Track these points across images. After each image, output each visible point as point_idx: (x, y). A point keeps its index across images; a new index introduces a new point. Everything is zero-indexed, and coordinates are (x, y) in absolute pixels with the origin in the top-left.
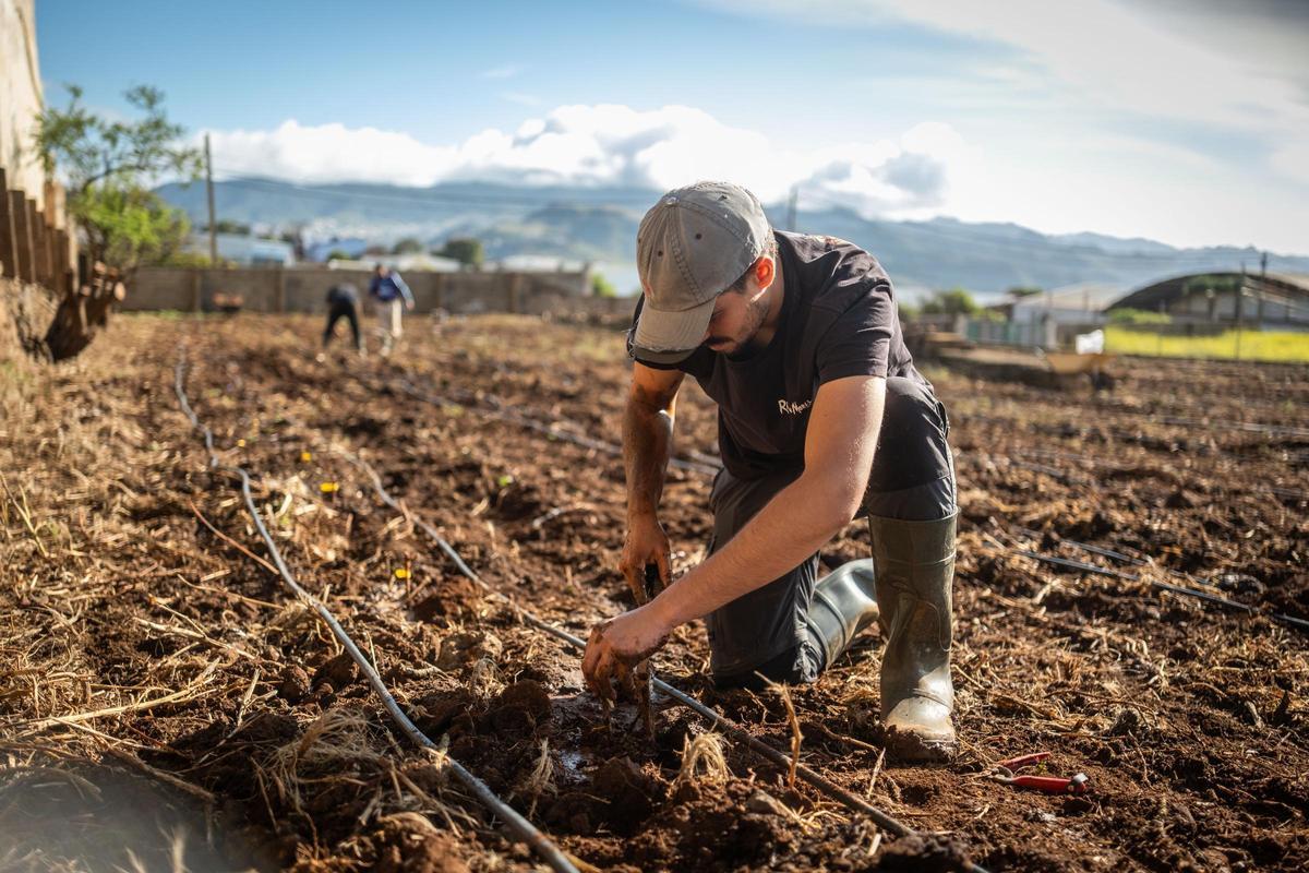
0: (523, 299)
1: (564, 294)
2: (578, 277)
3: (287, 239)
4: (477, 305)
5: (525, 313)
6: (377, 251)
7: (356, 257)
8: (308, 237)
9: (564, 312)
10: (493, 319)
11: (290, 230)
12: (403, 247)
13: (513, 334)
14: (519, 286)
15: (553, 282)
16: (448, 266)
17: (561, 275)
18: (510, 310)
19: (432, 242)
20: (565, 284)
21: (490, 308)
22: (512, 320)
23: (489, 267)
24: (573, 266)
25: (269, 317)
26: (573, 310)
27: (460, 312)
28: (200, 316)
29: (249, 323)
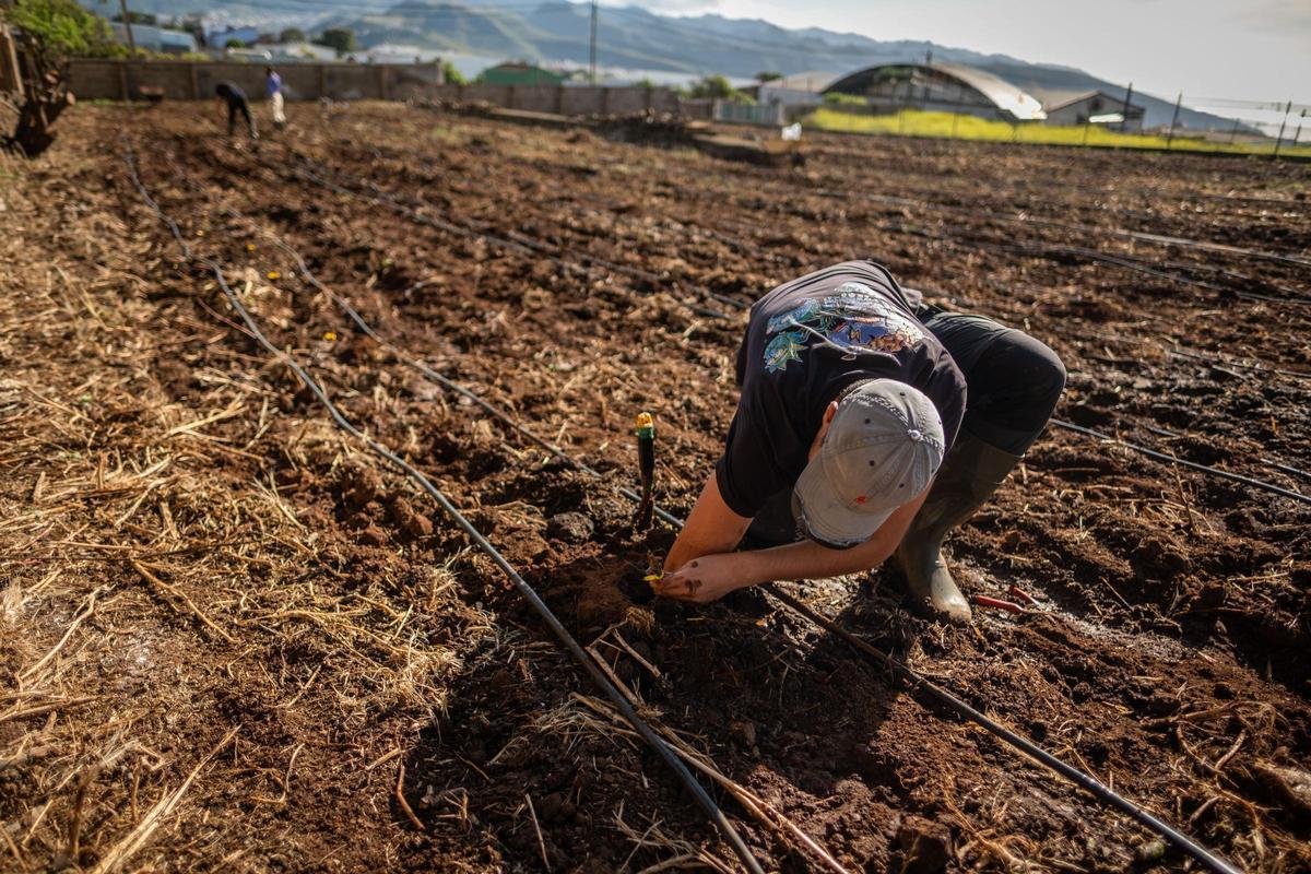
0: (390, 88)
1: (421, 83)
2: (433, 66)
3: (189, 28)
4: (354, 93)
5: (392, 99)
6: (266, 39)
7: (250, 45)
8: (206, 25)
9: (423, 100)
10: (367, 105)
11: (191, 19)
12: (289, 36)
13: (385, 119)
14: (386, 75)
15: (412, 72)
16: (326, 55)
17: (420, 66)
18: (381, 98)
19: (312, 31)
20: (422, 75)
21: (365, 96)
22: (383, 105)
23: (361, 58)
24: (428, 56)
25: (187, 105)
26: (430, 98)
27: (342, 100)
28: (129, 103)
29: (171, 110)
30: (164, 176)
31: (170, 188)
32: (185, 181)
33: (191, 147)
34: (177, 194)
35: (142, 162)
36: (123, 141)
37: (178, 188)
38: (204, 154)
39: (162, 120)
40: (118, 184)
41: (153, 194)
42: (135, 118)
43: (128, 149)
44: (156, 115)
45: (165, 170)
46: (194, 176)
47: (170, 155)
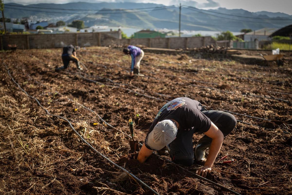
0: (102, 41)
1: (114, 39)
2: (118, 32)
4: (88, 44)
5: (103, 46)
7: (45, 28)
8: (29, 21)
9: (115, 45)
10: (93, 48)
13: (102, 53)
14: (100, 36)
15: (109, 35)
16: (73, 30)
17: (111, 32)
18: (99, 45)
20: (113, 36)
21: (92, 45)
22: (99, 48)
24: (115, 29)
25: (25, 51)
26: (117, 45)
27: (84, 47)
28: (3, 51)
29: (20, 53)
30: (25, 79)
31: (29, 84)
32: (33, 80)
33: (31, 67)
34: (32, 86)
35: (14, 73)
36: (4, 65)
37: (32, 84)
38: (37, 69)
39: (17, 57)
40: (8, 83)
41: (23, 86)
42: (7, 56)
43: (8, 69)
44: (15, 55)
45: (24, 76)
46: (36, 78)
47: (24, 70)
